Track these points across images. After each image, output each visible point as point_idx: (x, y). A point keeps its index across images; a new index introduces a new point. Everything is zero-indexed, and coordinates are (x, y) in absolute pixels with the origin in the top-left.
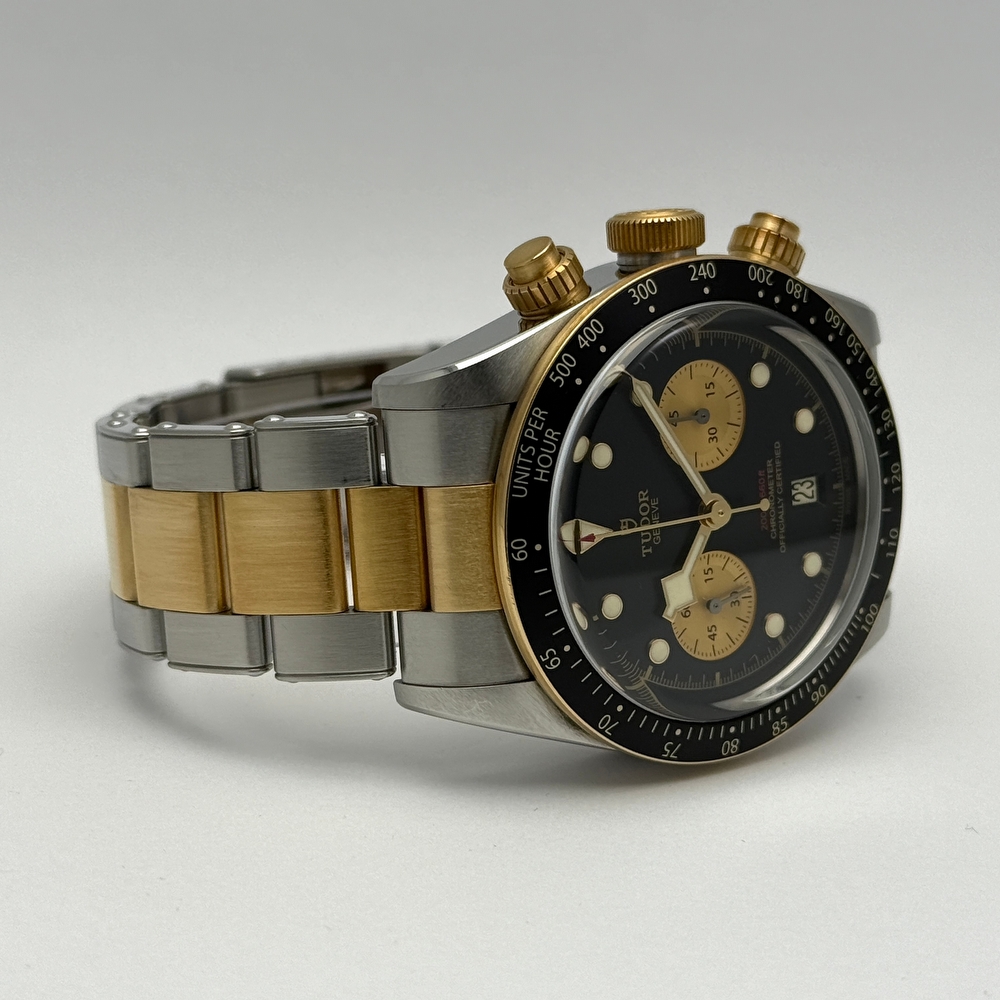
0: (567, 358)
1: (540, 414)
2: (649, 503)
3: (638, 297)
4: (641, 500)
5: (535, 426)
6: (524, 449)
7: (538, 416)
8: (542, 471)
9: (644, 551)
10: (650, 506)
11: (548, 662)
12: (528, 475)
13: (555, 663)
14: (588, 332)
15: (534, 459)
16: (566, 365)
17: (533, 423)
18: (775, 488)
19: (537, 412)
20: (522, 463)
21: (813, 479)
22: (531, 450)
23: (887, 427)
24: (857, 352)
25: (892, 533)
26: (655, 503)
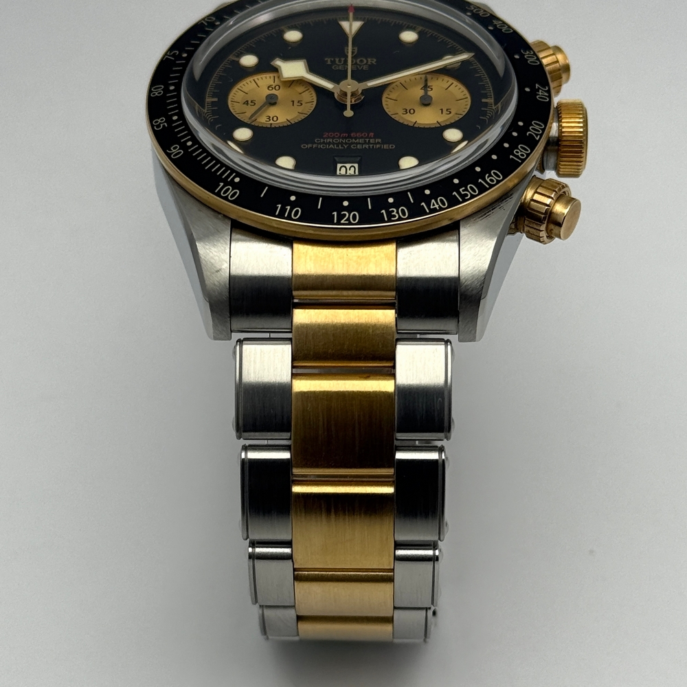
2: (366, 64)
4: (369, 60)
9: (329, 59)
10: (363, 65)
18: (357, 144)
23: (393, 211)
24: (463, 193)
25: (297, 211)
26: (365, 68)
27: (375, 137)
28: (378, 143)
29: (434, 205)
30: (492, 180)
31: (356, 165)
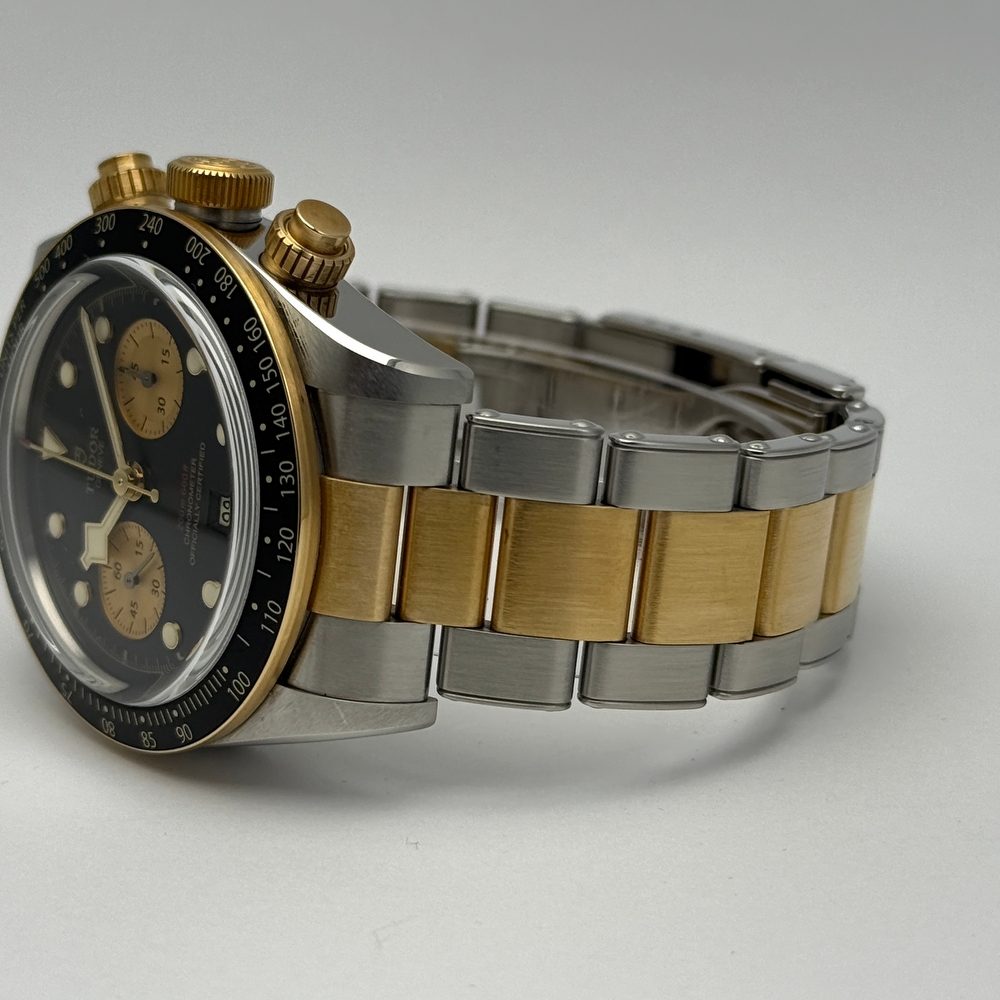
2: (97, 442)
4: (92, 436)
10: (98, 446)
18: (195, 491)
23: (284, 480)
24: (269, 379)
25: (272, 606)
26: (102, 445)
27: (190, 465)
28: (197, 464)
29: (280, 423)
30: (257, 333)
31: (223, 499)
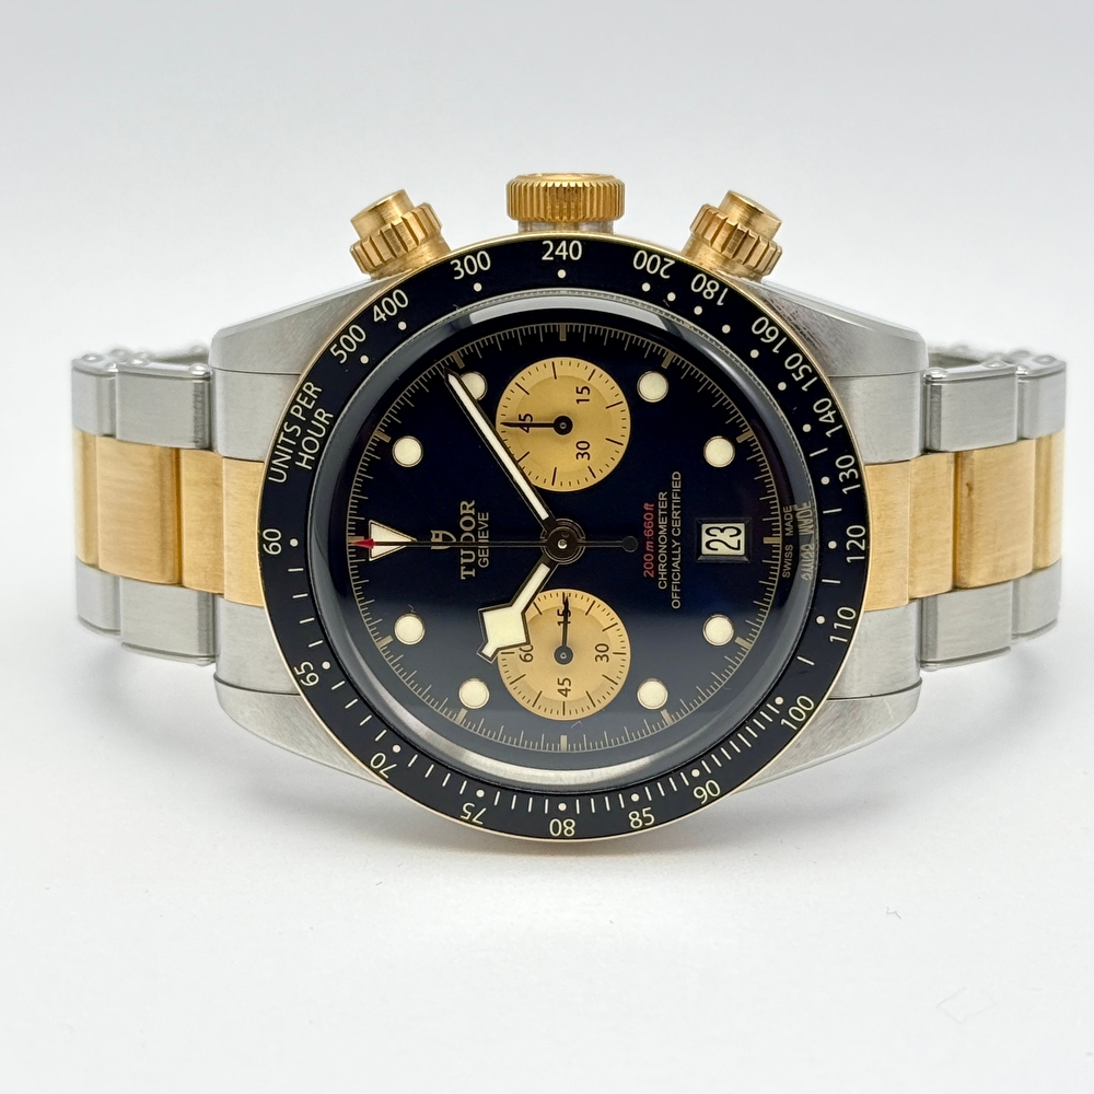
0: (355, 331)
1: (312, 390)
2: (475, 517)
3: (462, 271)
4: (462, 512)
5: (304, 403)
6: (288, 427)
7: (310, 393)
8: (306, 456)
9: (463, 573)
10: (477, 521)
11: (303, 677)
12: (289, 457)
13: (313, 679)
14: (387, 303)
15: (299, 440)
16: (353, 339)
17: (302, 399)
18: (669, 527)
19: (309, 388)
20: (284, 444)
21: (741, 526)
22: (296, 430)
23: (844, 477)
24: (802, 376)
25: (844, 612)
26: (484, 518)
27: (655, 501)
28: (669, 497)
29: (829, 417)
31: (705, 527)
